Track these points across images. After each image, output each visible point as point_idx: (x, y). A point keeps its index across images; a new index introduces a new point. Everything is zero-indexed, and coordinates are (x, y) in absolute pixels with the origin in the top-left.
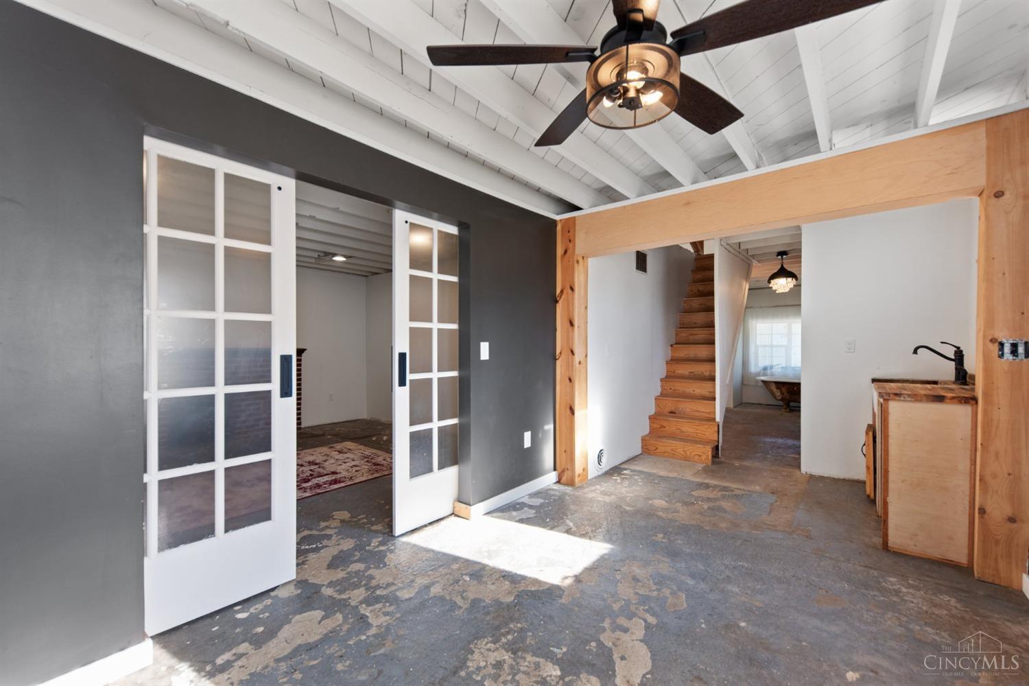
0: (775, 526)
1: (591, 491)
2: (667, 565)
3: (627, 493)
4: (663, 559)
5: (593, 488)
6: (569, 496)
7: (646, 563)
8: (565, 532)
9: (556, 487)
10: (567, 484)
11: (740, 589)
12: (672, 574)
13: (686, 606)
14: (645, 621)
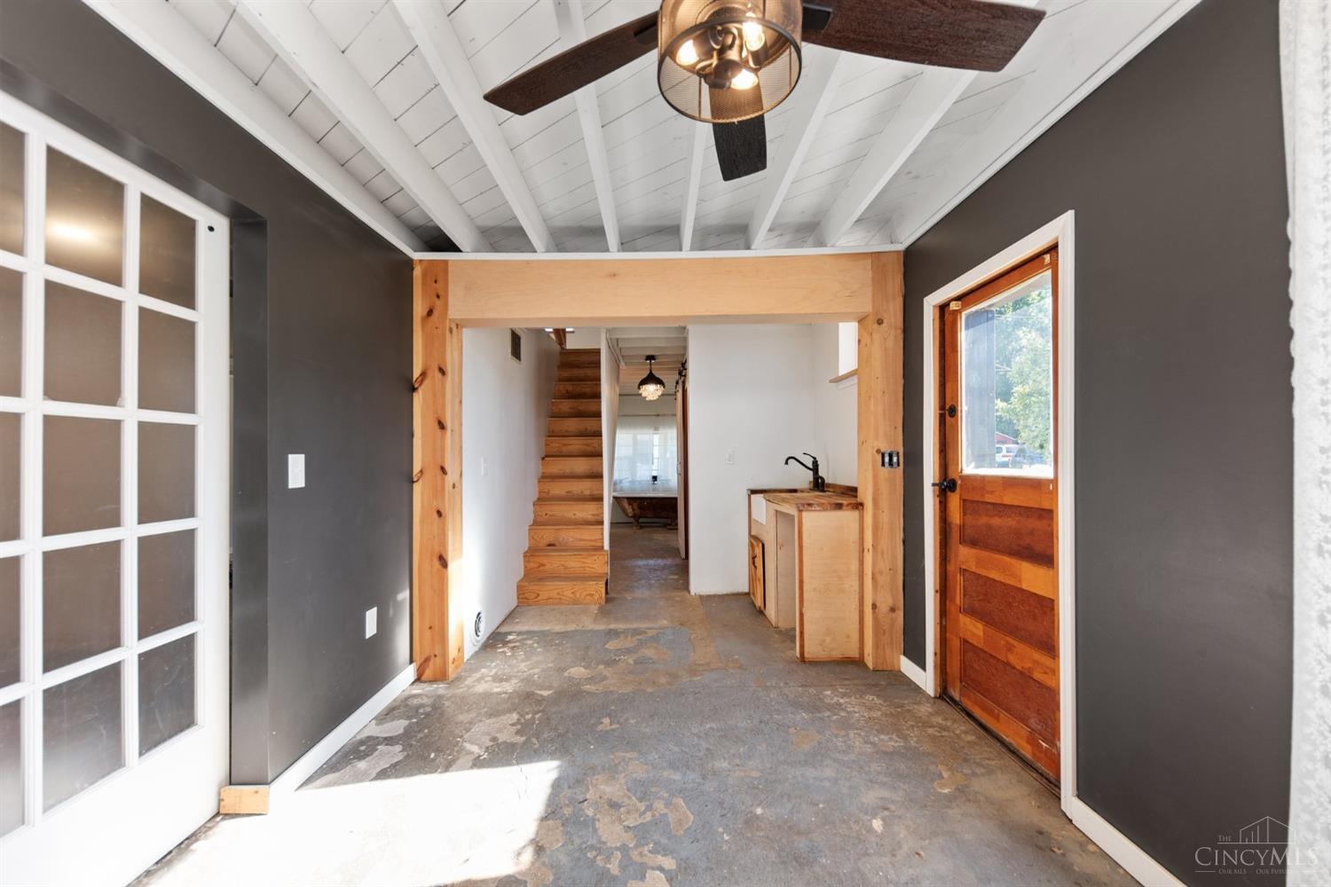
0: (708, 664)
1: (479, 680)
2: (637, 762)
3: (529, 670)
4: (628, 755)
5: (478, 675)
6: (448, 699)
7: (612, 772)
8: (472, 768)
9: (417, 690)
10: (433, 681)
11: (727, 761)
12: (651, 775)
13: (692, 817)
14: (662, 869)
